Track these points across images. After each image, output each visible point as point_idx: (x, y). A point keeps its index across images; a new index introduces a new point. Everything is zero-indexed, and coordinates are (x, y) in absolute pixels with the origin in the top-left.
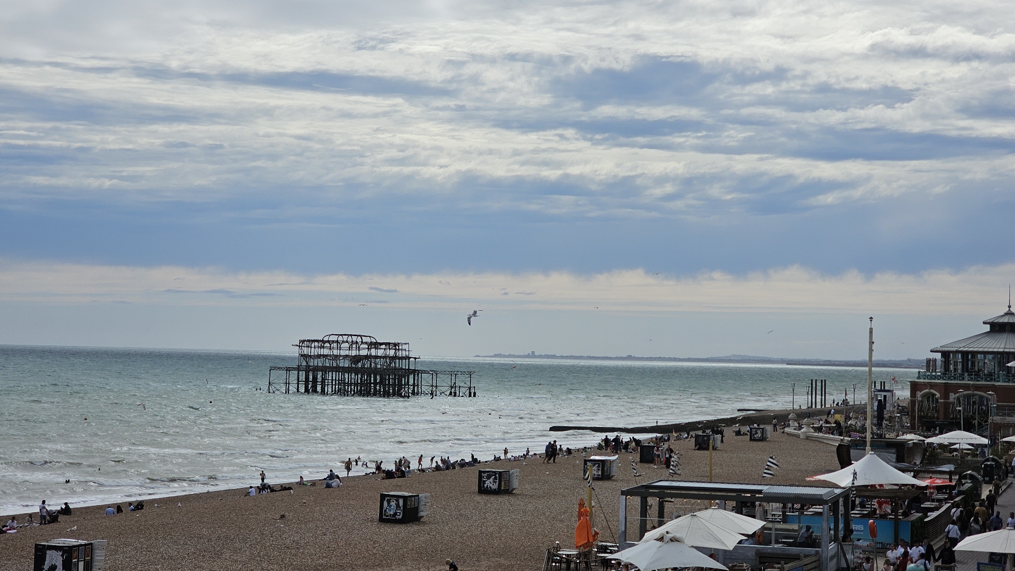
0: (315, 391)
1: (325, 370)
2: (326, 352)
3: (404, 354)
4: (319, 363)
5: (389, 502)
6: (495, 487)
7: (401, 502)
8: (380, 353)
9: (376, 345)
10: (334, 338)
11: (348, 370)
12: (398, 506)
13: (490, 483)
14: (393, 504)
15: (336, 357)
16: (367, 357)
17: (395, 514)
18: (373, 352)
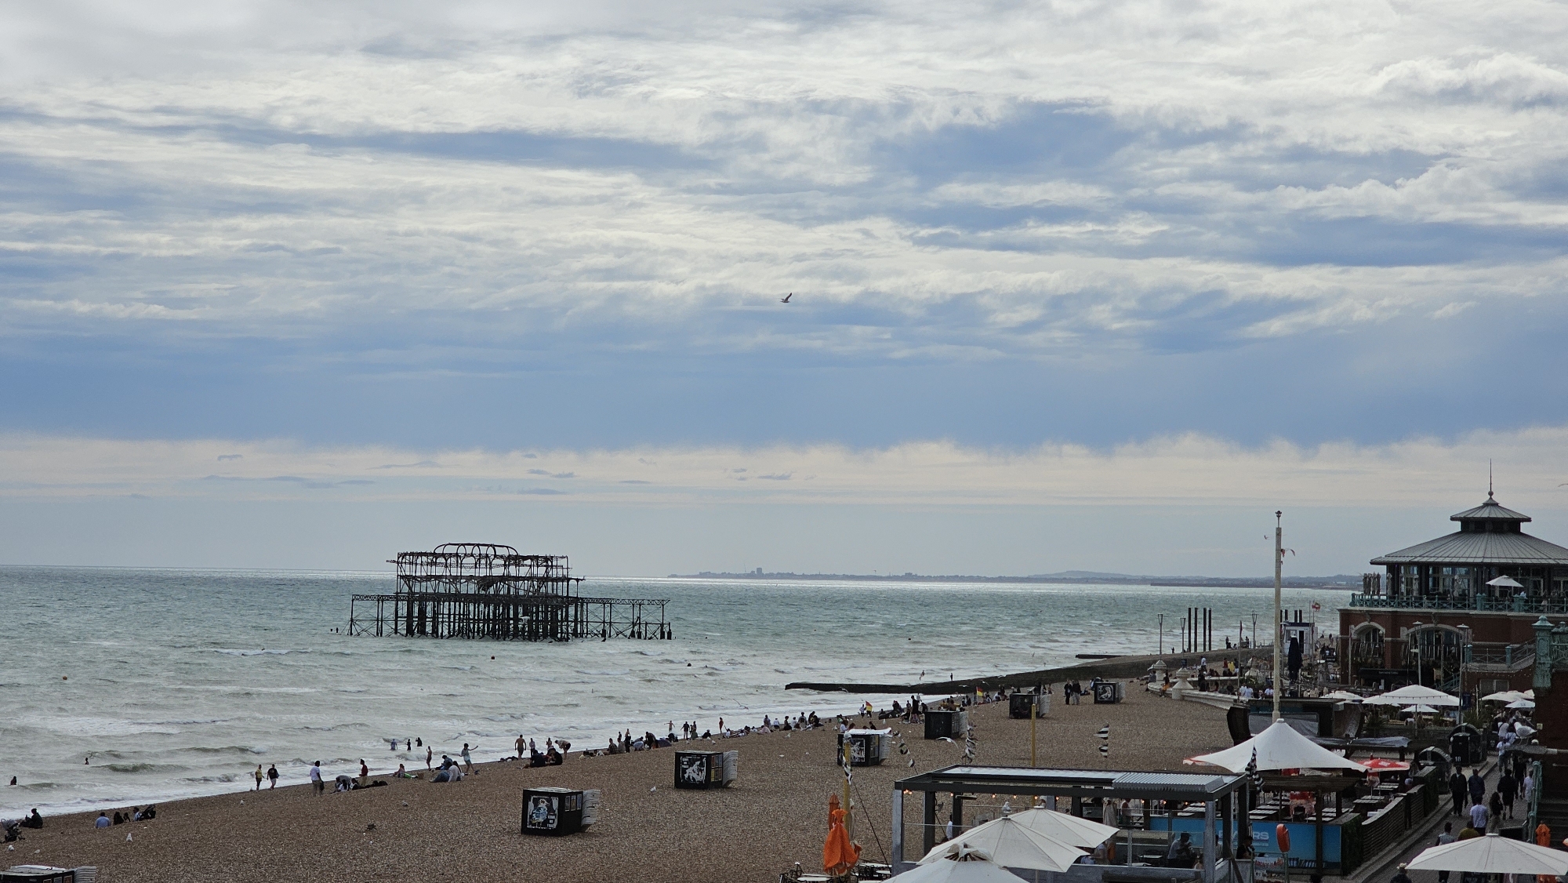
0: (422, 632)
1: (437, 598)
2: (439, 571)
3: (560, 573)
4: (429, 587)
5: (536, 802)
6: (701, 777)
7: (555, 803)
8: (523, 571)
9: (517, 560)
10: (452, 550)
11: (475, 599)
12: (550, 809)
13: (693, 773)
14: (543, 805)
15: (456, 579)
16: (503, 579)
17: (547, 821)
18: (513, 571)
